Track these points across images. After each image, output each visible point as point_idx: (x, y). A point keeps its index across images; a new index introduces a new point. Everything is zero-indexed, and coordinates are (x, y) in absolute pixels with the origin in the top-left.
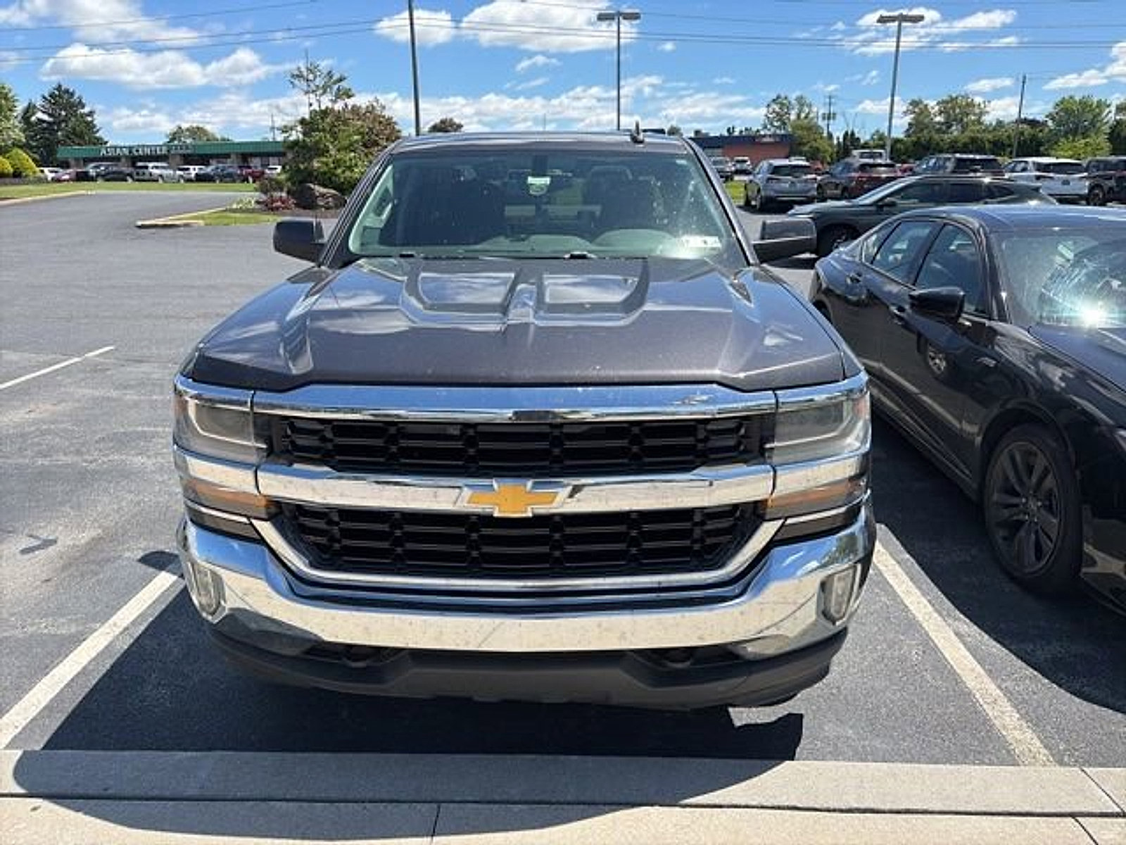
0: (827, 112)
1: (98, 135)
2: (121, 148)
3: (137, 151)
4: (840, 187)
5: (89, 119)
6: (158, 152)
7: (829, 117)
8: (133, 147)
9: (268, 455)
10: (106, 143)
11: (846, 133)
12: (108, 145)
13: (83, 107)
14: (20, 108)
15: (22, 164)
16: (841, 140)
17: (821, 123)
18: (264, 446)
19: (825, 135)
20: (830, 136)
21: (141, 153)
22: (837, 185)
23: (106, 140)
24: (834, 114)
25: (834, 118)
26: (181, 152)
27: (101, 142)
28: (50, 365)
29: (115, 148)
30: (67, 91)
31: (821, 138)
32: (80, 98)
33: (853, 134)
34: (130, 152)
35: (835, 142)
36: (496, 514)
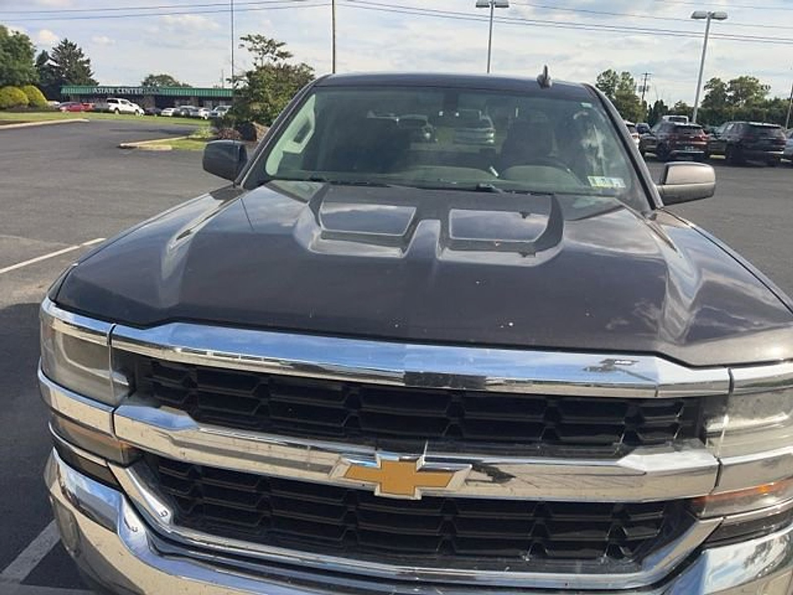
0: (643, 85)
1: (91, 77)
2: (108, 88)
3: (121, 91)
4: (656, 143)
5: (86, 65)
6: (136, 92)
7: (644, 89)
8: (117, 88)
9: (130, 395)
10: (98, 83)
11: (657, 102)
12: (99, 85)
13: (83, 56)
14: (37, 55)
15: (35, 96)
16: (652, 107)
17: (638, 94)
18: (127, 384)
19: (640, 104)
20: (645, 103)
21: (123, 92)
22: (654, 141)
23: (98, 81)
24: (648, 87)
25: (647, 90)
26: (153, 93)
27: (93, 83)
28: (56, 250)
29: (104, 87)
30: (71, 45)
31: (638, 105)
32: (80, 50)
33: (662, 102)
34: (115, 91)
35: (648, 108)
36: (377, 493)
